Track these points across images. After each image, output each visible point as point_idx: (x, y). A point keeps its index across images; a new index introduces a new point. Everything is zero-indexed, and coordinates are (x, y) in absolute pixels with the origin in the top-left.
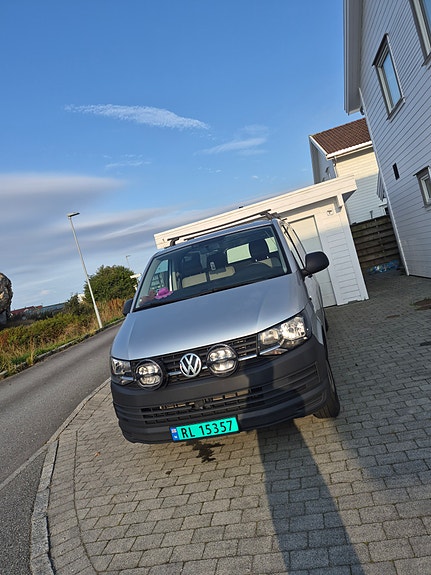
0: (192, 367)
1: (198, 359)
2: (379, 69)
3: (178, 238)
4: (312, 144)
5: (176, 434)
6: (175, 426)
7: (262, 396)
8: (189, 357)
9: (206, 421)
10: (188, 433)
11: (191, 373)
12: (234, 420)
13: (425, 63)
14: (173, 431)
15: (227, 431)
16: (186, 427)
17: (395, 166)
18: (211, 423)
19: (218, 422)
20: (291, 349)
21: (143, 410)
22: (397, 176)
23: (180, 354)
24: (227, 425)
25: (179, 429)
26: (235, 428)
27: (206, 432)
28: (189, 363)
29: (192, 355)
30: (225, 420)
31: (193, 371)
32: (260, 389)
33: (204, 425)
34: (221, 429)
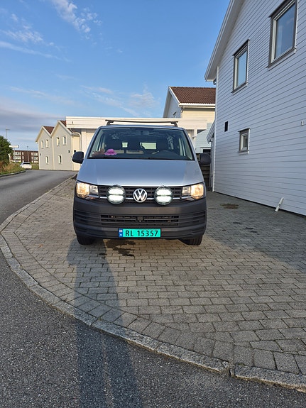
0: (141, 197)
1: (146, 193)
2: (236, 60)
3: (112, 121)
4: (169, 93)
5: (122, 233)
6: (122, 228)
7: (177, 221)
8: (140, 191)
9: (142, 228)
10: (130, 234)
11: (140, 200)
12: (159, 231)
13: (268, 67)
14: (120, 231)
15: (154, 236)
16: (130, 230)
17: (227, 123)
18: (145, 230)
19: (150, 230)
20: (196, 200)
21: (102, 216)
22: (226, 130)
23: (135, 188)
24: (154, 233)
25: (125, 230)
26: (159, 235)
27: (141, 234)
28: (140, 194)
29: (143, 190)
30: (154, 230)
31: (142, 199)
32: (178, 217)
33: (141, 230)
34: (150, 234)
